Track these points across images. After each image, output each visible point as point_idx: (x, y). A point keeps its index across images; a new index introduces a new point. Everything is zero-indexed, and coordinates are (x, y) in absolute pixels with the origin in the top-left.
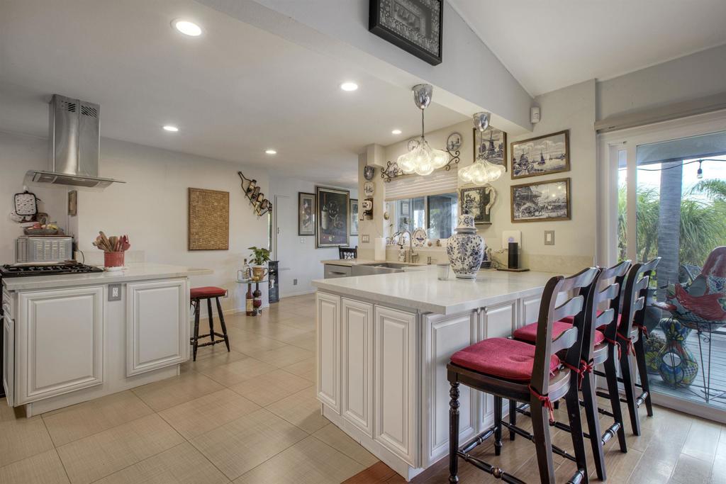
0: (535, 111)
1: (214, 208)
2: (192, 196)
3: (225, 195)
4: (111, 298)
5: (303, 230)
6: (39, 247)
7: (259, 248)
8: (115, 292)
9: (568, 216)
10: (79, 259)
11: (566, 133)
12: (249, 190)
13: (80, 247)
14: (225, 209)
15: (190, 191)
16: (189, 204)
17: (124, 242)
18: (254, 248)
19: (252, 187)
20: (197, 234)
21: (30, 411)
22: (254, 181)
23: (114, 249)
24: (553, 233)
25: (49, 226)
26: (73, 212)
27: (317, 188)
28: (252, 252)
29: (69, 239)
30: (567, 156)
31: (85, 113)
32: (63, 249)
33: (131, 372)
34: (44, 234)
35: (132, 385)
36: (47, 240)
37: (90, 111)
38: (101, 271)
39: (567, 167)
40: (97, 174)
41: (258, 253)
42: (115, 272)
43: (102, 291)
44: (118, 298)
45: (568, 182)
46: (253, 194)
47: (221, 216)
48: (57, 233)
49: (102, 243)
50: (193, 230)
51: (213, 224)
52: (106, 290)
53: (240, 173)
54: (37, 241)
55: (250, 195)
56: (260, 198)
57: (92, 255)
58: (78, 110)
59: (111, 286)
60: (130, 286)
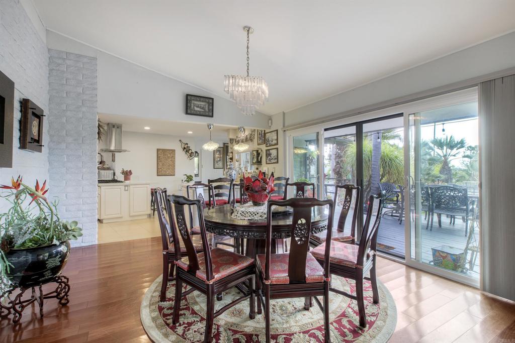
0: (270, 121)
1: (168, 157)
2: (159, 152)
3: (174, 151)
4: (125, 190)
5: (216, 166)
6: (103, 174)
7: (188, 175)
8: (126, 188)
9: (277, 162)
10: (116, 178)
11: (277, 130)
12: (184, 148)
13: (116, 174)
14: (173, 157)
15: (158, 150)
16: (157, 155)
17: (130, 172)
18: (186, 175)
19: (186, 147)
20: (161, 168)
21: (104, 221)
22: (187, 144)
23: (127, 174)
24: (275, 168)
25: (105, 166)
26: (113, 160)
27: (224, 144)
28: (185, 176)
29: (113, 171)
30: (277, 140)
31: (118, 128)
32: (110, 175)
33: (131, 215)
34: (104, 169)
35: (131, 219)
36: (106, 172)
37: (119, 127)
38: (122, 182)
39: (277, 144)
40: (121, 148)
41: (188, 177)
42: (127, 182)
43: (123, 188)
44: (128, 190)
45: (277, 149)
46: (186, 149)
47: (171, 161)
48: (109, 169)
49: (123, 172)
50: (159, 167)
51: (168, 164)
52: (124, 187)
53: (180, 141)
54: (102, 172)
55: (185, 150)
56: (190, 152)
57: (120, 177)
58: (116, 127)
59: (125, 186)
60: (131, 186)
